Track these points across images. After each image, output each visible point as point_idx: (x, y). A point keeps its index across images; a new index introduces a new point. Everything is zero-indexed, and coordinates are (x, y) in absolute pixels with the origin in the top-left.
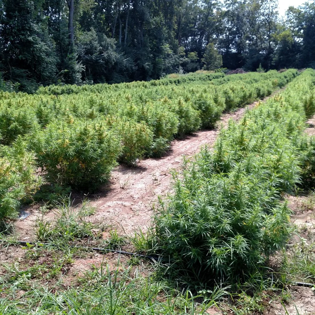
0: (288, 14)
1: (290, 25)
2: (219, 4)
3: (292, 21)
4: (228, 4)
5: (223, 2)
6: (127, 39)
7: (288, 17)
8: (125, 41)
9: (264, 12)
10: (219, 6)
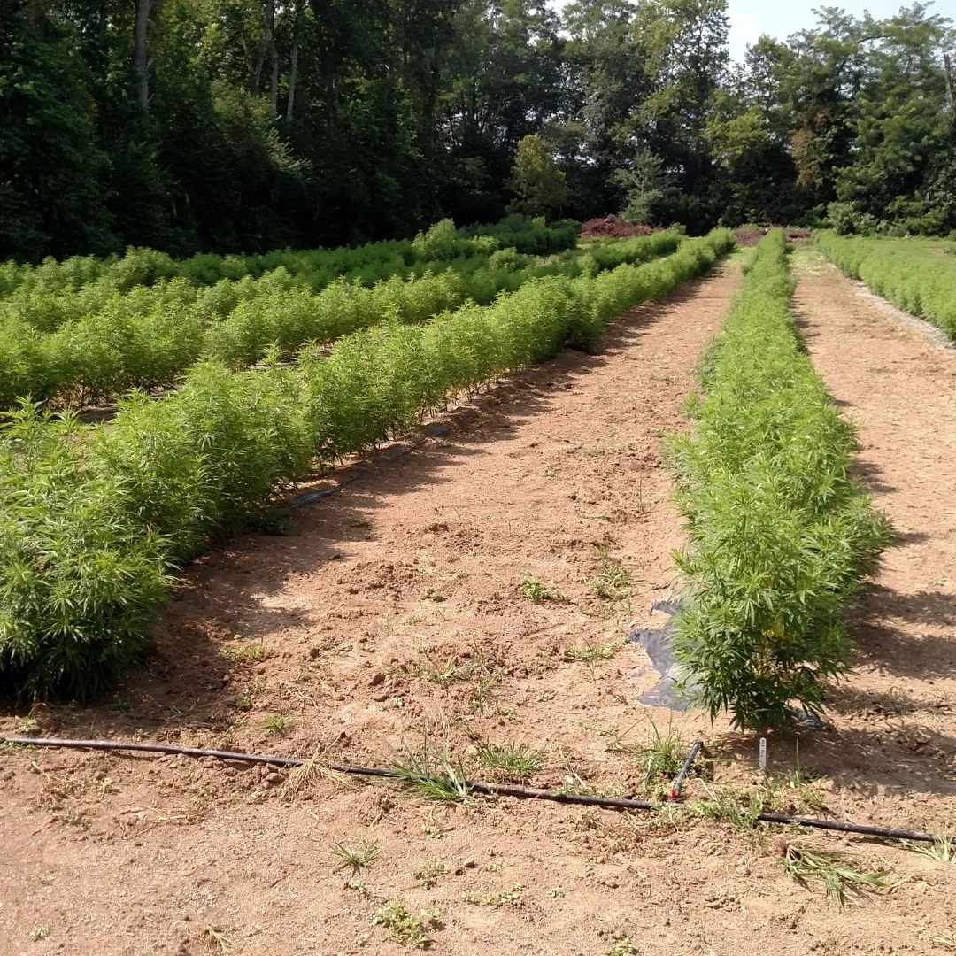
0: (756, 61)
1: (759, 93)
2: (550, 20)
3: (766, 80)
4: (577, 20)
5: (560, 14)
6: (294, 107)
7: (755, 69)
8: (289, 113)
9: (685, 51)
10: (549, 24)
